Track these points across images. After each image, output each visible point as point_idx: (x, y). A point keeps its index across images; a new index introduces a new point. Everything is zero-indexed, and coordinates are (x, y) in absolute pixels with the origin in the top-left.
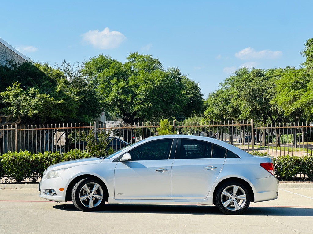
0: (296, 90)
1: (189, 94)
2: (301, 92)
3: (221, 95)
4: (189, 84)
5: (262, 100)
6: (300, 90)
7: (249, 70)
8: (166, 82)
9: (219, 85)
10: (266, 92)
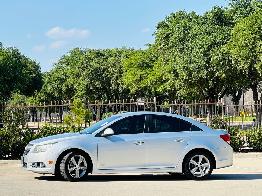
0: (143, 69)
1: (31, 73)
2: (147, 72)
3: (56, 75)
4: (30, 64)
5: (103, 79)
6: (146, 70)
7: (82, 49)
8: (8, 61)
9: (53, 64)
10: (107, 71)
